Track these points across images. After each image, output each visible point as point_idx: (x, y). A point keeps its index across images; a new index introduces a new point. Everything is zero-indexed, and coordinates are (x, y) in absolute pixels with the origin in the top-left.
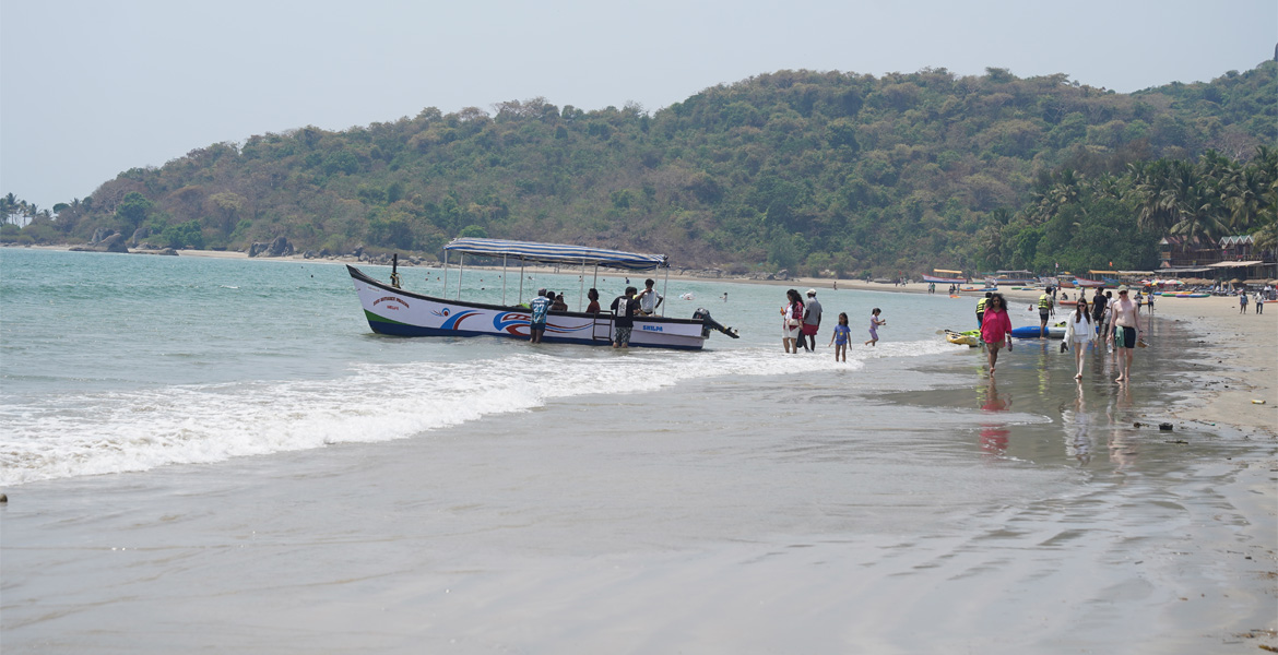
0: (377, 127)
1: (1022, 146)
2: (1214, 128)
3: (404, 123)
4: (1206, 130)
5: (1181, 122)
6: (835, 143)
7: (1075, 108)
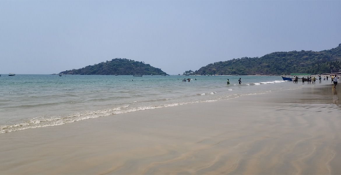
0: (228, 61)
1: (307, 59)
2: (332, 56)
3: (231, 60)
4: (330, 56)
5: (327, 55)
6: (283, 60)
7: (313, 54)
